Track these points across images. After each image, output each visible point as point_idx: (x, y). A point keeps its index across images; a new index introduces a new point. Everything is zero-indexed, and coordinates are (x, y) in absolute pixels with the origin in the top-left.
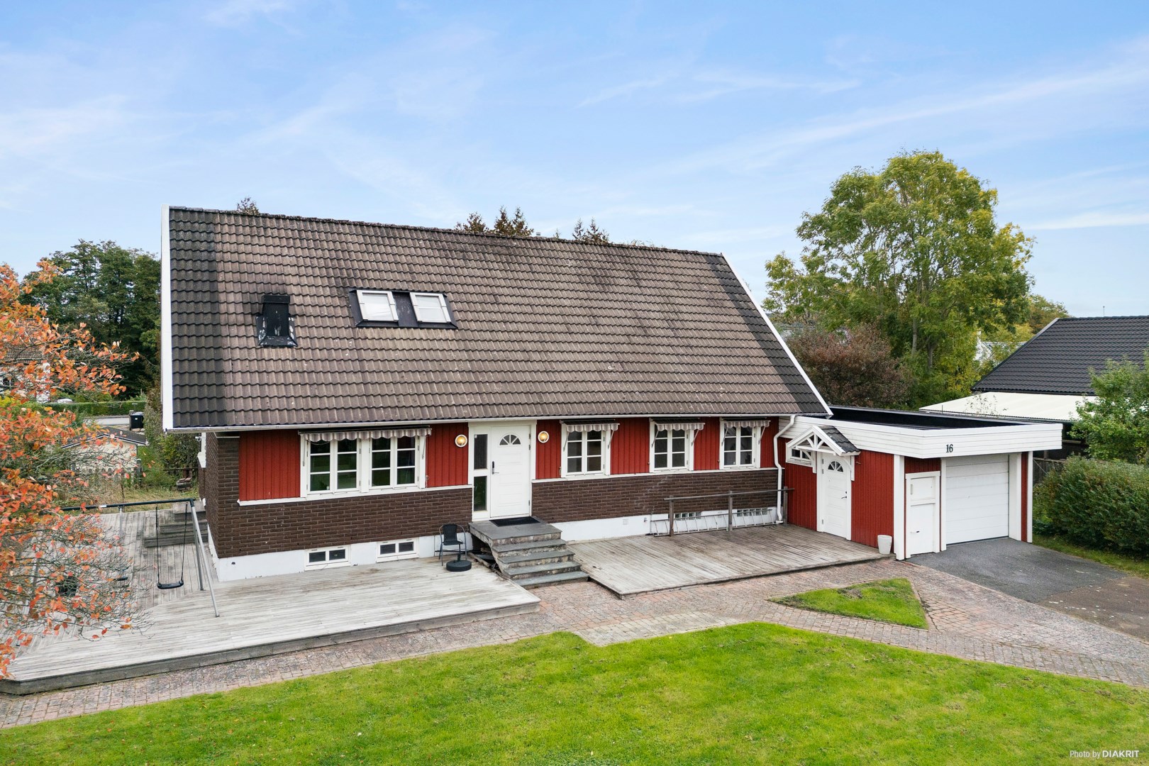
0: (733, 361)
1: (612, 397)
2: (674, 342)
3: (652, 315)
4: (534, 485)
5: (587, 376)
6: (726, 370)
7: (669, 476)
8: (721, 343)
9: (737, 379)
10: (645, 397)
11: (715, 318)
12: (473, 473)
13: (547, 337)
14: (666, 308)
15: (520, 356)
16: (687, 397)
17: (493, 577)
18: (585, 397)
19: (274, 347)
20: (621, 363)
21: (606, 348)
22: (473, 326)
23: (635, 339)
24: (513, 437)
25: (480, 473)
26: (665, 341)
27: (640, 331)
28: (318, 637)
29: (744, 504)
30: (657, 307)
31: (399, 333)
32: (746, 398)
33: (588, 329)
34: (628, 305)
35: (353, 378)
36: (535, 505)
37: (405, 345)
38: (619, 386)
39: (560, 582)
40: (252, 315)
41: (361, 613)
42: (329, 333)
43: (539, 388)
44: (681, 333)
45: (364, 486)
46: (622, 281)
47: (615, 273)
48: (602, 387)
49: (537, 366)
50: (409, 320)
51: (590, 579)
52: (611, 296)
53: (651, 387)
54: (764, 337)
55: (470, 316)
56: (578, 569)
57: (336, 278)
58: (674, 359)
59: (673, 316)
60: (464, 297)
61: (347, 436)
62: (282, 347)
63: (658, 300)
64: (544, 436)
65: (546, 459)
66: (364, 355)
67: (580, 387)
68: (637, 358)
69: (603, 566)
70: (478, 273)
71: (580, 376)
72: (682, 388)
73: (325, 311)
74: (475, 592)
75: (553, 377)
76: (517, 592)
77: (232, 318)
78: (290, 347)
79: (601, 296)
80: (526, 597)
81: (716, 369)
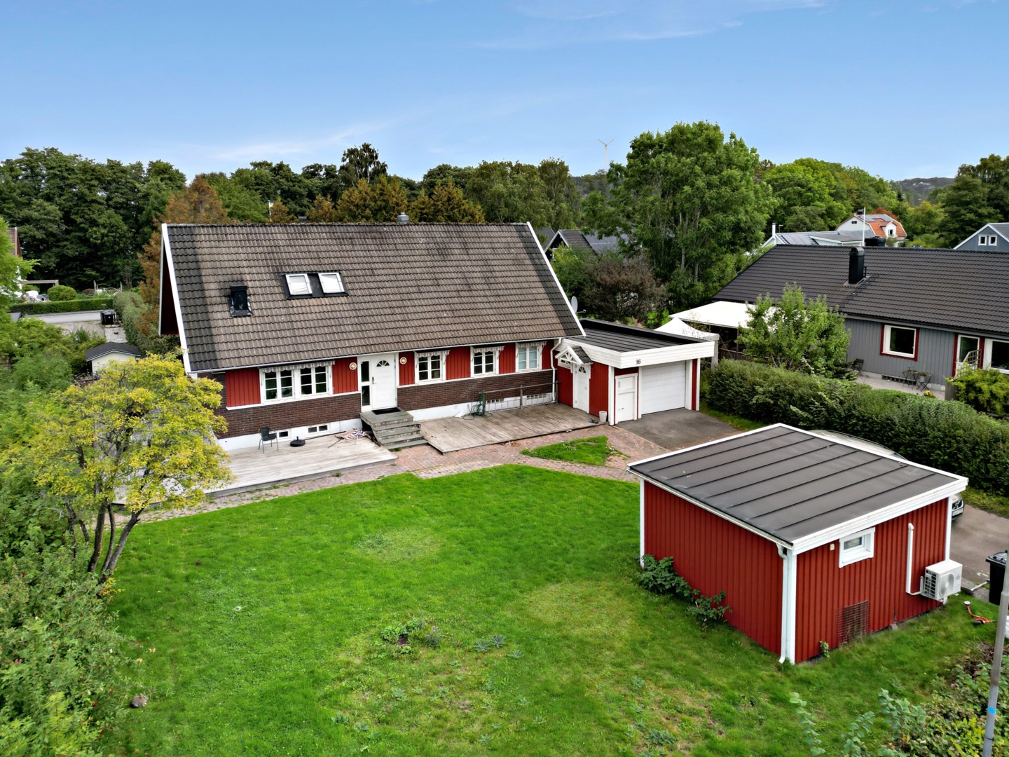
0: (525, 303)
1: (446, 335)
2: (488, 293)
3: (475, 275)
4: (398, 389)
5: (430, 322)
6: (520, 310)
7: (483, 379)
8: (519, 292)
9: (526, 316)
10: (467, 333)
11: (516, 273)
12: (361, 384)
13: (405, 297)
14: (485, 269)
15: (388, 311)
16: (493, 331)
17: (373, 445)
18: (428, 336)
19: (240, 317)
20: (453, 311)
21: (443, 301)
22: (359, 292)
23: (462, 294)
24: (385, 362)
25: (366, 384)
26: (482, 293)
27: (466, 288)
28: (279, 481)
29: (530, 392)
30: (478, 269)
31: (313, 301)
32: (531, 329)
33: (432, 289)
34: (460, 269)
35: (288, 334)
36: (399, 401)
37: (317, 309)
38: (450, 327)
39: (411, 447)
40: (225, 296)
41: (300, 468)
42: (272, 305)
43: (400, 331)
44: (493, 286)
45: (298, 395)
46: (457, 252)
47: (452, 245)
48: (439, 328)
49: (399, 317)
50: (319, 292)
51: (428, 444)
52: (448, 263)
53: (470, 326)
54: (549, 284)
55: (357, 286)
56: (422, 438)
57: (273, 266)
58: (487, 305)
59: (489, 275)
60: (352, 273)
61: (286, 368)
62: (245, 316)
63: (480, 263)
64: (404, 361)
65: (405, 373)
66: (293, 318)
67: (426, 329)
68: (464, 306)
69: (438, 436)
70: (361, 254)
71: (426, 322)
72: (490, 325)
73: (268, 290)
74: (361, 454)
75: (409, 324)
76: (385, 453)
77: (214, 300)
78: (249, 316)
79: (442, 264)
80: (390, 456)
81: (514, 310)
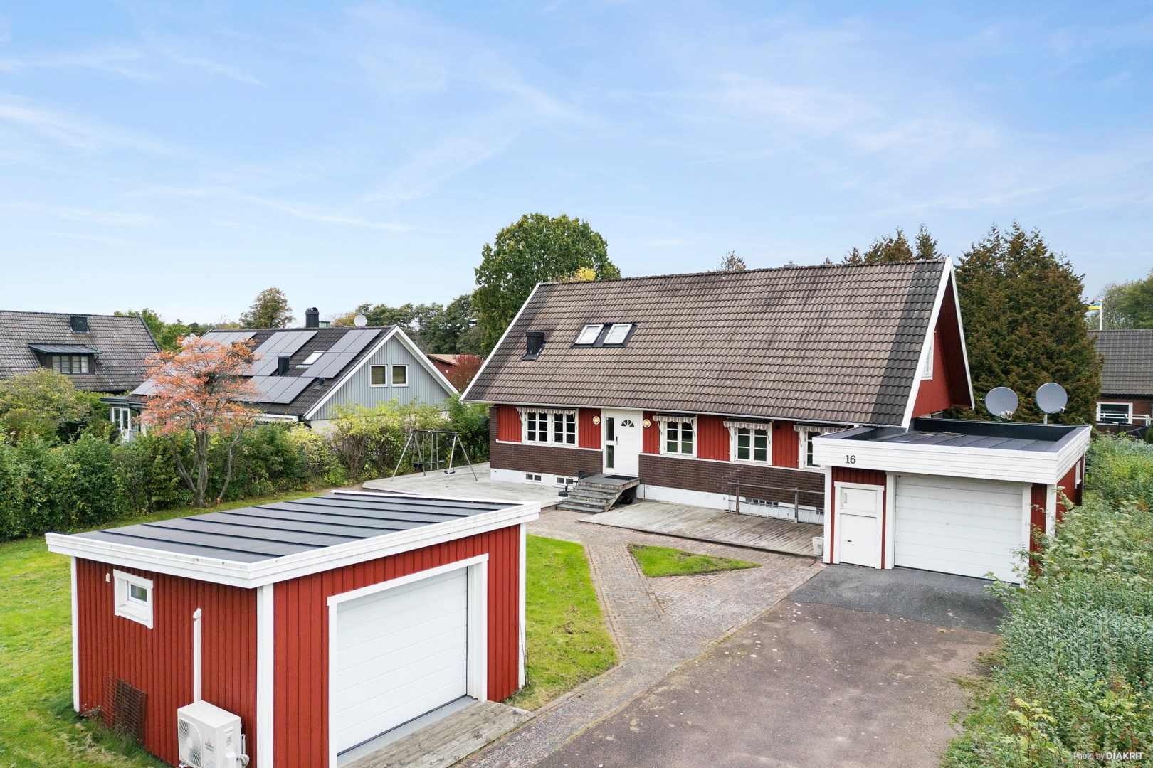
2: (790, 353)
4: (640, 456)
5: (683, 381)
7: (751, 467)
12: (605, 443)
14: (814, 322)
15: (649, 366)
20: (721, 371)
21: (719, 359)
22: (637, 345)
24: (630, 422)
25: (610, 443)
26: (781, 353)
27: (763, 345)
31: (590, 351)
33: (718, 345)
34: (776, 323)
36: (641, 471)
38: (701, 390)
40: (528, 343)
42: (557, 352)
44: (806, 346)
45: (550, 442)
46: (791, 301)
47: (792, 294)
48: (688, 389)
50: (598, 343)
52: (766, 316)
53: (727, 391)
55: (641, 338)
57: (585, 318)
60: (648, 325)
61: (540, 411)
62: (531, 360)
64: (648, 422)
65: (650, 437)
66: (562, 364)
70: (674, 305)
71: (679, 380)
72: (757, 392)
75: (658, 381)
77: (521, 345)
78: (534, 360)
79: (757, 316)
